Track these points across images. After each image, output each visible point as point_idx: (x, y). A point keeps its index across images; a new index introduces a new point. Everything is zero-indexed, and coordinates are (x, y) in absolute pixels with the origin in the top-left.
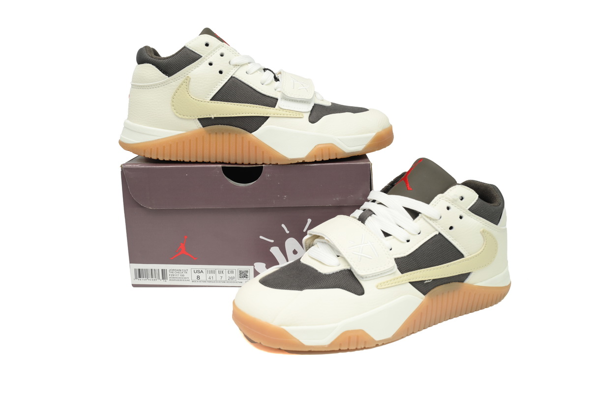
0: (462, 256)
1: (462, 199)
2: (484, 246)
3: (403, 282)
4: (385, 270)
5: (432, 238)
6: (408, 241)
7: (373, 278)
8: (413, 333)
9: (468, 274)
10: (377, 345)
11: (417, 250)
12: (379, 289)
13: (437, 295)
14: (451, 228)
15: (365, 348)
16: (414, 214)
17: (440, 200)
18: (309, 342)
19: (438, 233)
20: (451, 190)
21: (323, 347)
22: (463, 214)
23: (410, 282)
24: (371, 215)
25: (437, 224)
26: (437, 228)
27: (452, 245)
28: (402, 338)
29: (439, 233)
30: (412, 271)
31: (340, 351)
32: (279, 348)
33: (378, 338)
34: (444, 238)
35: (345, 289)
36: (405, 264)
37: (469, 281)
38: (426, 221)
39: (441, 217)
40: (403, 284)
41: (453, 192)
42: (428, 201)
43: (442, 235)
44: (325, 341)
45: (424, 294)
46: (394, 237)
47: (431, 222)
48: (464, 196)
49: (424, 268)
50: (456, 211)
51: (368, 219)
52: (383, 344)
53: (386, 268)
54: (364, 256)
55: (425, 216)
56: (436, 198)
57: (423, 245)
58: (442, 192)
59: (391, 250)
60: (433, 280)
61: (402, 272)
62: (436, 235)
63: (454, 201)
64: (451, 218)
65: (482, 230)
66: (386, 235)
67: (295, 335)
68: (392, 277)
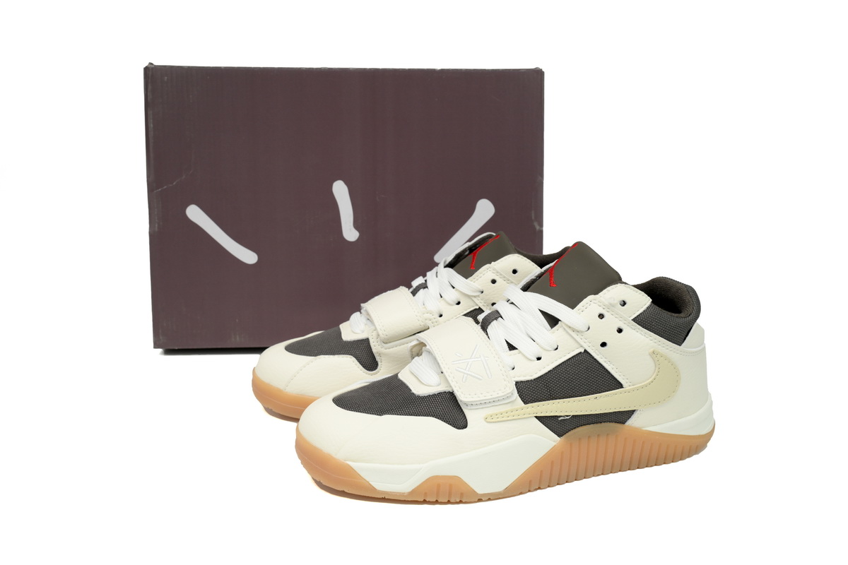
0: (620, 386)
1: (624, 303)
2: (655, 374)
3: (525, 416)
4: (499, 397)
5: (575, 356)
6: (539, 359)
7: (481, 407)
8: (539, 488)
9: (632, 412)
10: (480, 500)
11: (549, 371)
12: (488, 422)
13: (580, 439)
14: (604, 345)
15: (461, 502)
16: (553, 321)
17: (591, 304)
18: (382, 486)
19: (583, 351)
20: (609, 291)
21: (402, 494)
22: (622, 327)
23: (536, 417)
24: (496, 319)
25: (582, 337)
26: (582, 343)
27: (605, 369)
28: (521, 493)
29: (585, 351)
30: (540, 401)
31: (425, 502)
32: (341, 489)
33: (480, 490)
34: (593, 357)
35: (441, 419)
36: (530, 391)
37: (632, 422)
38: (567, 332)
39: (589, 329)
40: (525, 418)
41: (612, 293)
42: (572, 305)
43: (590, 354)
44: (404, 486)
45: (560, 435)
46: (520, 352)
47: (574, 334)
48: (626, 301)
49: (560, 399)
50: (612, 322)
51: (492, 323)
52: (489, 499)
53: (501, 394)
54: (472, 376)
55: (567, 325)
56: (585, 301)
57: (559, 365)
58: (596, 293)
59: (513, 369)
60: (573, 416)
61: (525, 403)
62: (581, 353)
63: (610, 307)
64: (605, 330)
65: (652, 350)
66: (511, 347)
67: (363, 474)
68: (508, 408)
